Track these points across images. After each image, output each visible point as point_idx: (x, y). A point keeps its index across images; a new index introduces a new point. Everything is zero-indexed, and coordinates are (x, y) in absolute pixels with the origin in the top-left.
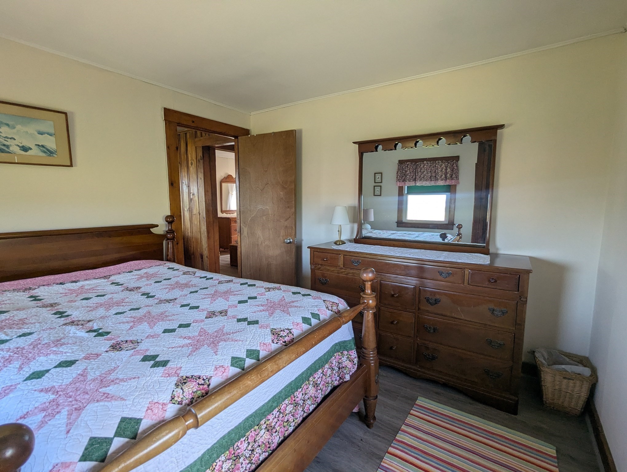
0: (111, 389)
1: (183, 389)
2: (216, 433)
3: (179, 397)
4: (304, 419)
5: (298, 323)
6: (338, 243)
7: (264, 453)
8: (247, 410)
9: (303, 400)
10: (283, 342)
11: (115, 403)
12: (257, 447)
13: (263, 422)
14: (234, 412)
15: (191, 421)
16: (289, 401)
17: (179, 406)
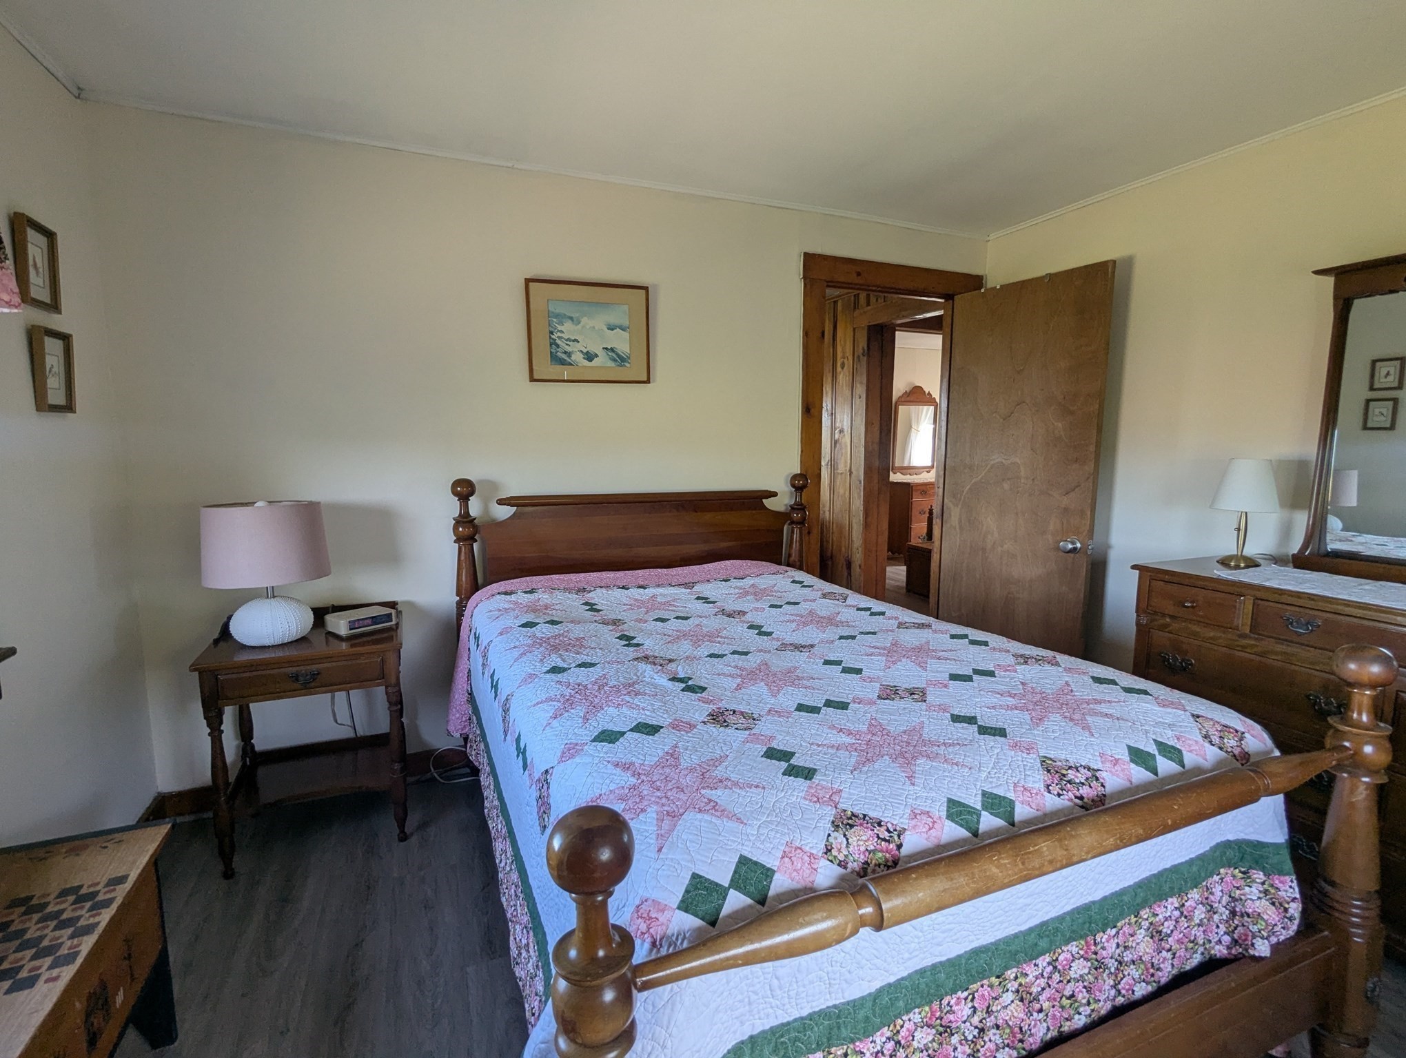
0: (719, 795)
1: (848, 837)
2: (906, 955)
3: (839, 851)
4: (1117, 1012)
5: (1117, 760)
6: (1232, 564)
7: (1007, 1049)
8: (978, 932)
9: (1116, 960)
10: (1076, 797)
11: (730, 824)
12: (993, 1028)
13: (1011, 974)
14: (949, 924)
15: (868, 910)
16: (1081, 949)
17: (841, 870)
